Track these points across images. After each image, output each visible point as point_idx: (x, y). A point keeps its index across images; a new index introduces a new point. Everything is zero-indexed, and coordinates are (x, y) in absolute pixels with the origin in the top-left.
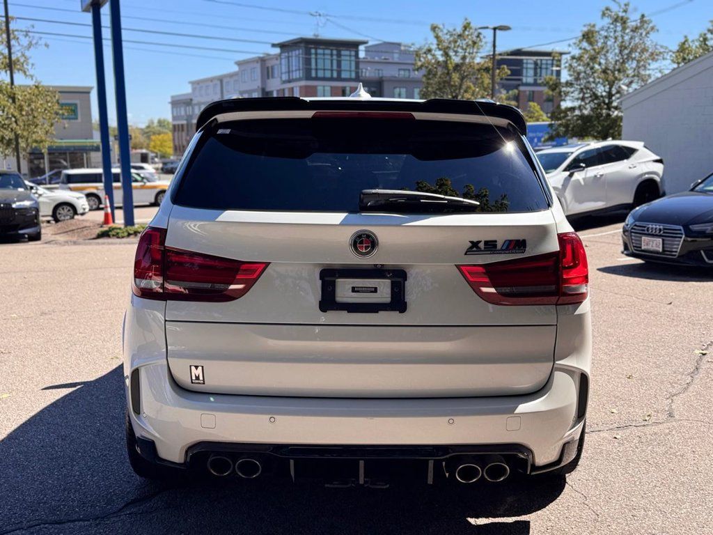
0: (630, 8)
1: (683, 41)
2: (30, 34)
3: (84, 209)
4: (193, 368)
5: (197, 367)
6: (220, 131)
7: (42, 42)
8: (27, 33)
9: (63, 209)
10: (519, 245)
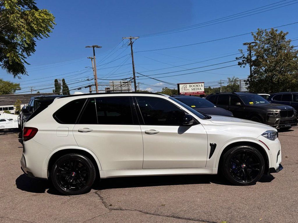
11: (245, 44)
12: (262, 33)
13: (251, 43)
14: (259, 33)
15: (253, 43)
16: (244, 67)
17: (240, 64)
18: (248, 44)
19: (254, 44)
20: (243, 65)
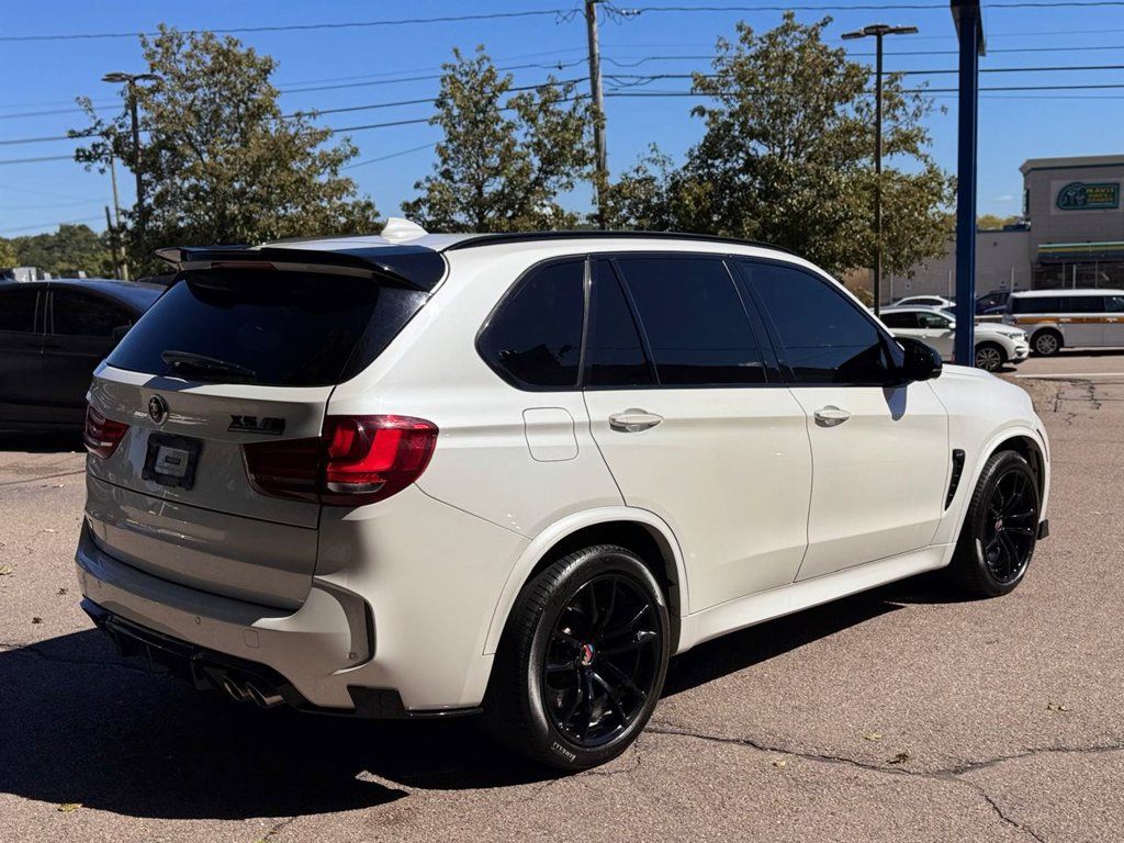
2: (922, 95)
3: (1020, 354)
7: (937, 105)
8: (917, 94)
9: (987, 352)
10: (276, 424)
11: (112, 78)
12: (179, 46)
13: (136, 78)
14: (167, 43)
15: (145, 77)
16: (102, 171)
17: (83, 156)
18: (128, 78)
19: (149, 84)
20: (99, 164)
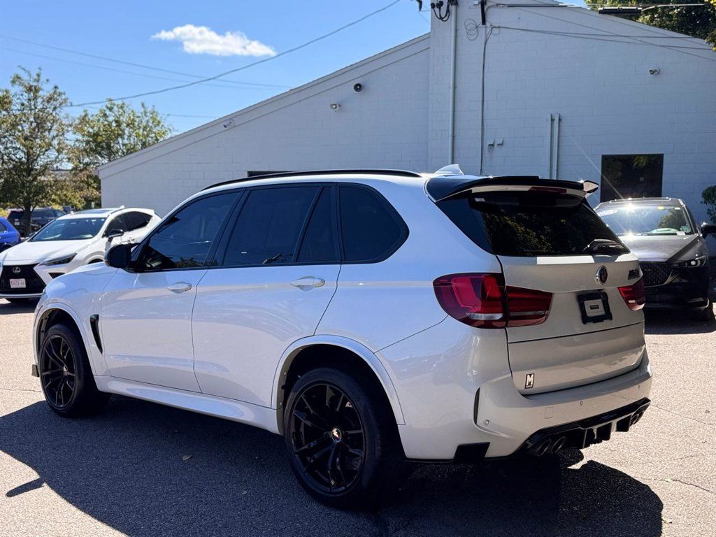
0: (43, 78)
1: (83, 114)
4: (528, 376)
5: (530, 375)
6: (477, 200)
